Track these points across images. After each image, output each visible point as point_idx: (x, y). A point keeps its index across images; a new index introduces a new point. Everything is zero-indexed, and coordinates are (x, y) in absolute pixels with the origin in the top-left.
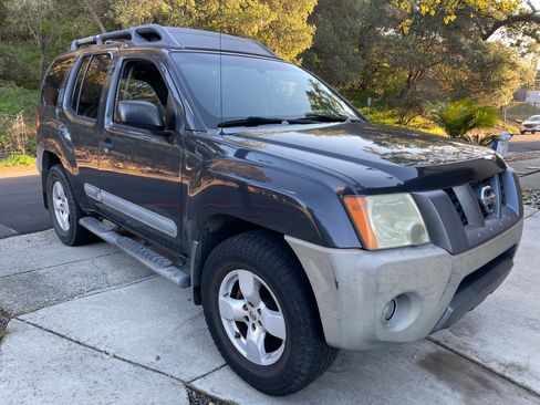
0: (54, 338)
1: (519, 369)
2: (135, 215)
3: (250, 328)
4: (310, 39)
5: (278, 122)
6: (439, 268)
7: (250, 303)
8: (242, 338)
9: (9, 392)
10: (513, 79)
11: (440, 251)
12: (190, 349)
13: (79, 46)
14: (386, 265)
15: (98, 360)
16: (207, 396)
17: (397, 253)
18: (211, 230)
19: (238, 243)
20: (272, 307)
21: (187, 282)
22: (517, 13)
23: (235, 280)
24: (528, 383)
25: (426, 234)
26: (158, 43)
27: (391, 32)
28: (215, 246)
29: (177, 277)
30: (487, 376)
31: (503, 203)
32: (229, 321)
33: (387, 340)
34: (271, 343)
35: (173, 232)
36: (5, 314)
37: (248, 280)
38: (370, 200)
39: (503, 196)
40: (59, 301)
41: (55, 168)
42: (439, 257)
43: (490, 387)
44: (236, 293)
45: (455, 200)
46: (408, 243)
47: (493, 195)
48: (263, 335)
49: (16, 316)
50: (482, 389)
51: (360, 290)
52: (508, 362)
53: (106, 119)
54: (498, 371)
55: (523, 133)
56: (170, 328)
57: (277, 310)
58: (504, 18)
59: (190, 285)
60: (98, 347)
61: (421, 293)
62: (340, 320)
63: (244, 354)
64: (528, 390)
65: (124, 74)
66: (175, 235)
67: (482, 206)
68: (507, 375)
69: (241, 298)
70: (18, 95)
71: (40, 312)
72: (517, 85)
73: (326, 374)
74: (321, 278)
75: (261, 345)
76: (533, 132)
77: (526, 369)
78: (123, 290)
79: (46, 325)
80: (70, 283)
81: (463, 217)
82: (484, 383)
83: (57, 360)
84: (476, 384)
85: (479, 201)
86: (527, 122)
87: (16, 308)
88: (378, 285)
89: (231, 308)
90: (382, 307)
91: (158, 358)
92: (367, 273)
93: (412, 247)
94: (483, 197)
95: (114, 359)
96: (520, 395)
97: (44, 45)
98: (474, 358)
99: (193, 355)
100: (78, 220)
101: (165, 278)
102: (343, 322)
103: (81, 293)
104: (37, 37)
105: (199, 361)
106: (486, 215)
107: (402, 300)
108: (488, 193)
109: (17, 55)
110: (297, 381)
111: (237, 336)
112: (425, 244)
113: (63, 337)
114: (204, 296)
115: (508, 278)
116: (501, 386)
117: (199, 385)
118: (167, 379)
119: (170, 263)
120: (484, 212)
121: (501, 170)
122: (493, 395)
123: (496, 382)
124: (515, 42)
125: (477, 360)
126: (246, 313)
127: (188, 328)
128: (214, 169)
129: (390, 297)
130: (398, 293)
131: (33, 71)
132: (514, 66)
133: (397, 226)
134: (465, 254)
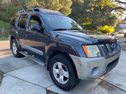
0: (15, 78)
1: (120, 85)
2: (33, 50)
3: (60, 75)
4: (71, 12)
5: (66, 30)
6: (103, 62)
7: (60, 70)
8: (58, 78)
9: (5, 90)
10: (116, 21)
11: (103, 58)
12: (46, 81)
13: (19, 12)
14: (92, 61)
15: (25, 83)
16: (50, 91)
17: (94, 58)
18: (51, 53)
19: (58, 56)
20: (65, 70)
21: (45, 65)
22: (118, 7)
23: (57, 64)
24: (122, 88)
25: (100, 54)
26: (39, 12)
27: (89, 10)
28: (52, 57)
29: (43, 64)
30: (113, 87)
31: (116, 48)
32: (55, 74)
33: (92, 77)
34: (65, 79)
35: (42, 54)
36: (2, 73)
37: (60, 65)
38: (88, 46)
39: (116, 46)
40: (15, 70)
41: (14, 40)
42: (103, 59)
43: (114, 89)
44: (57, 67)
45: (106, 47)
46: (96, 56)
47: (114, 46)
48: (63, 77)
49: (5, 73)
50: (112, 89)
51: (86, 66)
52: (118, 84)
53: (27, 29)
54: (115, 86)
55: (119, 34)
56: (41, 76)
57: (67, 71)
58: (114, 8)
59: (46, 66)
60: (25, 80)
61: (99, 67)
62: (81, 73)
63: (59, 81)
64: (122, 90)
65: (31, 19)
66: (43, 55)
67: (112, 48)
68: (117, 86)
69: (58, 69)
70: (3, 23)
71: (11, 72)
72: (117, 23)
73: (77, 86)
74: (77, 63)
75: (63, 79)
76: (121, 33)
77: (122, 85)
78: (30, 67)
79: (12, 75)
80: (17, 66)
81: (108, 51)
82: (112, 88)
83: (16, 83)
84: (111, 88)
85: (111, 47)
86: (119, 31)
87: (5, 71)
88: (90, 65)
89: (56, 71)
90: (91, 70)
91: (39, 83)
92: (88, 62)
93: (97, 57)
94: (112, 46)
95: (28, 83)
96: (120, 91)
97: (9, 12)
98: (110, 83)
99: (47, 82)
100: (19, 51)
101: (40, 64)
102: (82, 73)
103: (20, 68)
104: (7, 10)
105: (48, 83)
106: (113, 50)
107: (95, 69)
108: (113, 45)
109: (2, 14)
110: (71, 87)
111: (57, 77)
112: (100, 56)
113: (17, 78)
114: (49, 68)
115: (117, 65)
116: (116, 89)
117: (48, 89)
118: (41, 87)
119: (41, 61)
120: (112, 50)
121: (116, 41)
122: (115, 91)
123: (115, 88)
124: (117, 13)
125: (111, 83)
126: (59, 72)
127: (45, 76)
128: (52, 40)
129: (92, 68)
130: (94, 67)
131: (6, 18)
132: (116, 19)
133: (94, 52)
134: (109, 59)
